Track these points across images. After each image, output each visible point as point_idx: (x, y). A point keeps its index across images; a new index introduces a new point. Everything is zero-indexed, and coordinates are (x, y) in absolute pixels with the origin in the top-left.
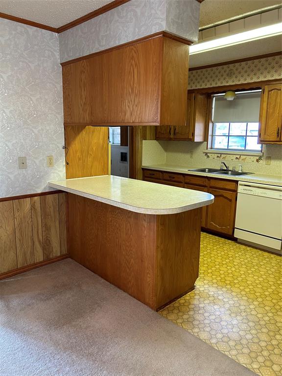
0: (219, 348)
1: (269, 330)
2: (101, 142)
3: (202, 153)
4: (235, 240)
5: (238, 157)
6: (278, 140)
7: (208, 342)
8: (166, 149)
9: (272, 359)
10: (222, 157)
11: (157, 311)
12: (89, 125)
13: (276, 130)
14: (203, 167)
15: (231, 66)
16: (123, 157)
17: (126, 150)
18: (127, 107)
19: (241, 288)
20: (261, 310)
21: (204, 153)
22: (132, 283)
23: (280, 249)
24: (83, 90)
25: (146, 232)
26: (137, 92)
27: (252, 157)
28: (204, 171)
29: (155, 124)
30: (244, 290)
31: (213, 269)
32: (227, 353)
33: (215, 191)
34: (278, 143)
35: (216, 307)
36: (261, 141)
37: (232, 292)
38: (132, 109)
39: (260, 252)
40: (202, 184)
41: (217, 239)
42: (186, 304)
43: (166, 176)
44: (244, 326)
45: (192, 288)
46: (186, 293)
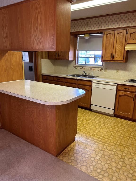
0: (93, 175)
1: (115, 160)
2: (18, 60)
3: (73, 66)
4: (91, 110)
5: (91, 68)
6: (111, 60)
7: (86, 172)
8: (54, 64)
9: (120, 177)
10: (83, 68)
11: (57, 157)
12: (10, 51)
13: (110, 54)
14: (74, 74)
15: (88, 20)
16: (31, 68)
17: (32, 64)
18: (34, 40)
19: (98, 137)
20: (109, 149)
21: (74, 66)
22: (41, 142)
23: (113, 114)
24: (5, 28)
25: (49, 114)
26: (40, 30)
27: (98, 68)
28: (74, 76)
29: (52, 50)
30: (99, 138)
31: (83, 127)
32: (97, 178)
33: (81, 86)
34: (111, 61)
35: (87, 150)
36: (103, 60)
37: (94, 140)
38: (37, 41)
39: (104, 116)
40: (74, 83)
41: (82, 110)
42: (72, 150)
43: (55, 79)
44: (103, 160)
45: (74, 140)
46: (71, 143)
